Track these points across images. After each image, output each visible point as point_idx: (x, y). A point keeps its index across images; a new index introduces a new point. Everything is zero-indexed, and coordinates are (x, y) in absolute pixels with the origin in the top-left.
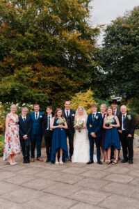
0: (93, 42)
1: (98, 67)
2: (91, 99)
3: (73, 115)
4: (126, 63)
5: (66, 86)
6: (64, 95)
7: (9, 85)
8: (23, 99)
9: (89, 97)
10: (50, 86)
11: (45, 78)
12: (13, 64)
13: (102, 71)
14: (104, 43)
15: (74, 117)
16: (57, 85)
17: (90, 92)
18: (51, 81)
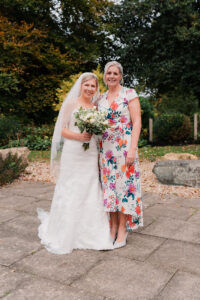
1: (111, 37)
4: (164, 26)
5: (55, 64)
6: (50, 80)
10: (23, 63)
11: (10, 44)
13: (118, 43)
16: (36, 62)
18: (25, 54)
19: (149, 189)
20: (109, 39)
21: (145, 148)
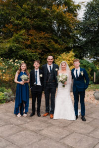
0: (76, 15)
1: (78, 36)
2: (73, 59)
3: (57, 70)
5: (53, 48)
6: (52, 55)
7: (8, 45)
8: (18, 57)
9: (71, 57)
11: (36, 41)
12: (12, 30)
13: (81, 38)
14: (84, 17)
15: (57, 71)
16: (46, 48)
17: (72, 53)
18: (42, 45)
19: (91, 102)
20: (77, 37)
21: (92, 85)
